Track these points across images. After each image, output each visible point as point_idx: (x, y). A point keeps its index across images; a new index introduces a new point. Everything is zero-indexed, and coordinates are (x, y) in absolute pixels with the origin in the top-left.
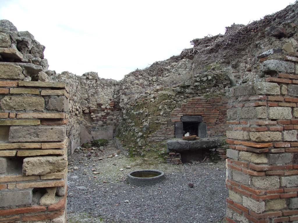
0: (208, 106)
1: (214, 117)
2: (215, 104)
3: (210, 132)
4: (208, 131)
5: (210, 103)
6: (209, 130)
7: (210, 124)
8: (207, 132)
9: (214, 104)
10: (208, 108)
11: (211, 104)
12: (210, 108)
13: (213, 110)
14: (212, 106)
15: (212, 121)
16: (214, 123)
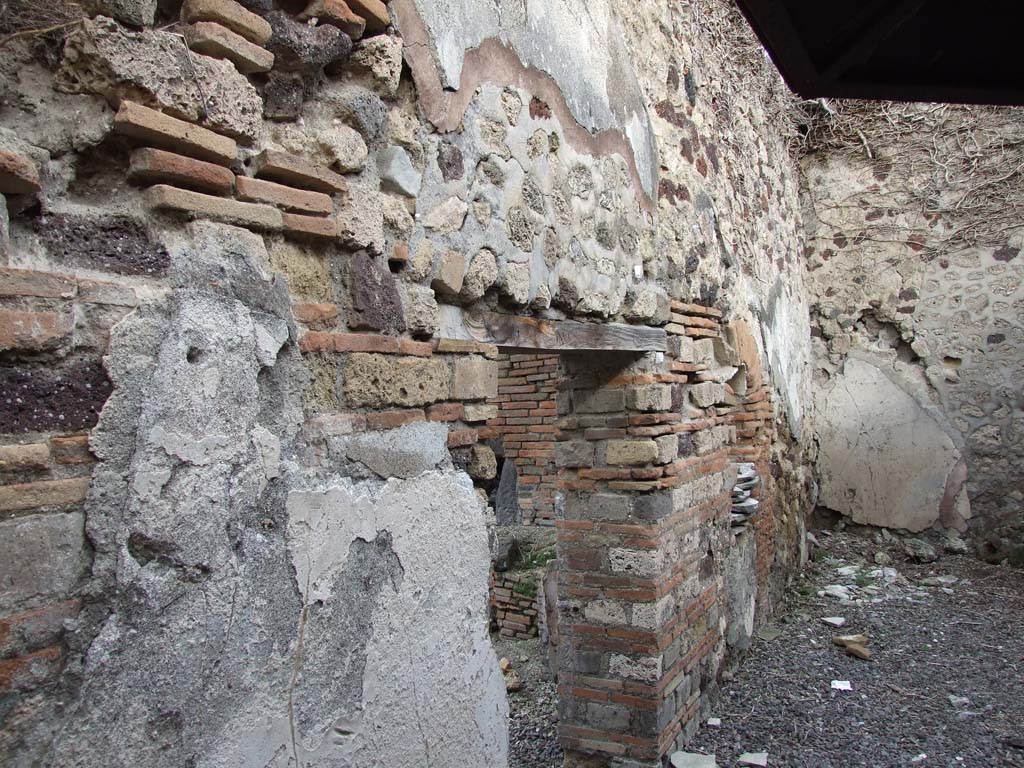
0: (517, 389)
1: (543, 436)
2: (546, 376)
3: (529, 500)
4: (524, 496)
5: (524, 376)
6: (527, 491)
7: (530, 468)
8: (520, 500)
9: (540, 377)
10: (517, 397)
11: (530, 378)
12: (525, 397)
13: (541, 405)
14: (532, 388)
15: (539, 453)
16: (546, 462)
